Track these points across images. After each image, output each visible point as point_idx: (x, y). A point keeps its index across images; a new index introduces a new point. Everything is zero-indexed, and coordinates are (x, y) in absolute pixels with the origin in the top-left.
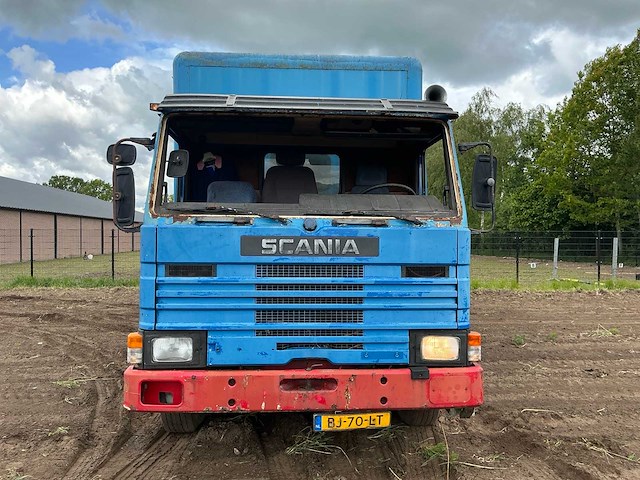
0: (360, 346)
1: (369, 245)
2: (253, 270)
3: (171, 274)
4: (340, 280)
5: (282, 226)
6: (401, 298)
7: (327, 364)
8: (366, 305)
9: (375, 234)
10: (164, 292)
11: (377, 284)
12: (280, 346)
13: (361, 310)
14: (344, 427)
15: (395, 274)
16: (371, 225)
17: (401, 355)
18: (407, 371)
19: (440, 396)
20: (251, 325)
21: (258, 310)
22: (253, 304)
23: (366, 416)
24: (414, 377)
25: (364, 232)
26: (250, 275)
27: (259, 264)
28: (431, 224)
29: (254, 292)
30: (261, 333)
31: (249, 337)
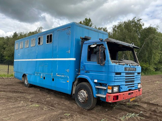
0: (134, 86)
8: (135, 79)
12: (128, 87)
13: (134, 80)
15: (136, 74)
18: (138, 90)
21: (125, 81)
27: (126, 73)
30: (126, 85)
31: (125, 86)
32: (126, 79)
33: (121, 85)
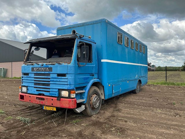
1: (51, 69)
2: (33, 74)
3: (24, 75)
4: (46, 77)
5: (38, 65)
6: (56, 81)
7: (43, 95)
9: (52, 67)
10: (23, 79)
11: (52, 78)
12: (37, 90)
13: (50, 84)
14: (48, 109)
15: (56, 76)
16: (51, 65)
17: (56, 94)
18: (56, 98)
19: (62, 105)
20: (33, 86)
21: (34, 83)
22: (33, 82)
23: (51, 108)
24: (58, 100)
25: (50, 66)
26: (33, 76)
27: (34, 73)
28: (64, 64)
29: (33, 79)
30: (35, 87)
31: (33, 88)
32: (35, 81)
33: (30, 86)
